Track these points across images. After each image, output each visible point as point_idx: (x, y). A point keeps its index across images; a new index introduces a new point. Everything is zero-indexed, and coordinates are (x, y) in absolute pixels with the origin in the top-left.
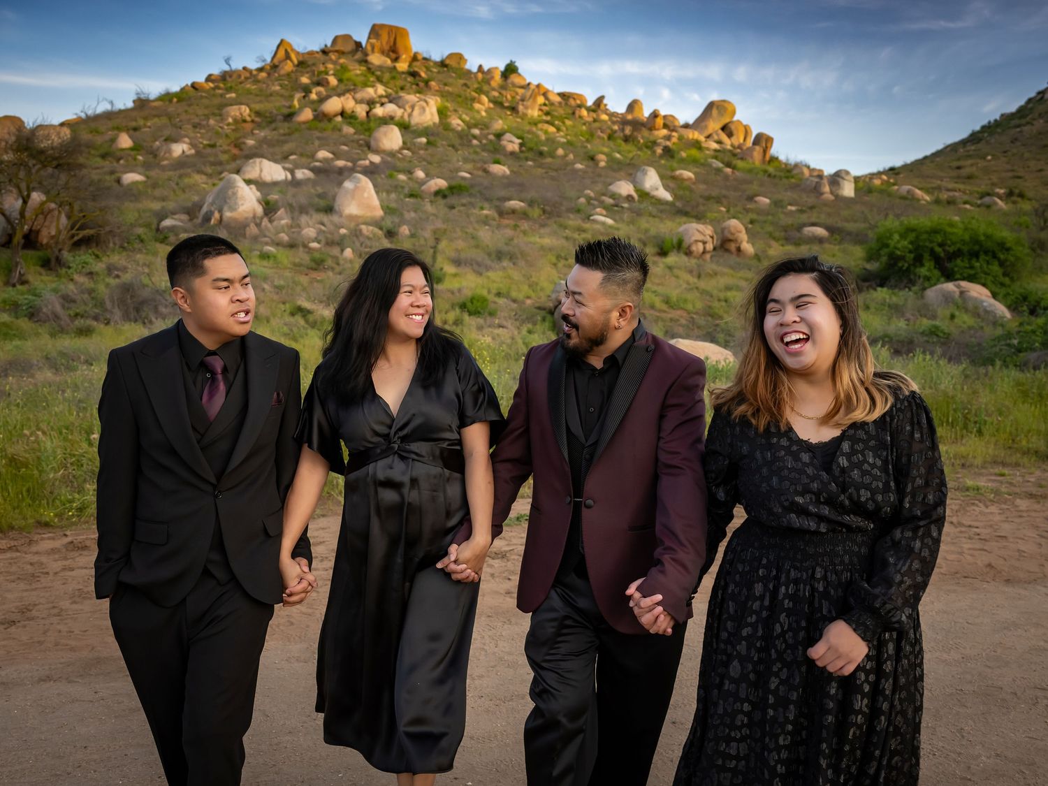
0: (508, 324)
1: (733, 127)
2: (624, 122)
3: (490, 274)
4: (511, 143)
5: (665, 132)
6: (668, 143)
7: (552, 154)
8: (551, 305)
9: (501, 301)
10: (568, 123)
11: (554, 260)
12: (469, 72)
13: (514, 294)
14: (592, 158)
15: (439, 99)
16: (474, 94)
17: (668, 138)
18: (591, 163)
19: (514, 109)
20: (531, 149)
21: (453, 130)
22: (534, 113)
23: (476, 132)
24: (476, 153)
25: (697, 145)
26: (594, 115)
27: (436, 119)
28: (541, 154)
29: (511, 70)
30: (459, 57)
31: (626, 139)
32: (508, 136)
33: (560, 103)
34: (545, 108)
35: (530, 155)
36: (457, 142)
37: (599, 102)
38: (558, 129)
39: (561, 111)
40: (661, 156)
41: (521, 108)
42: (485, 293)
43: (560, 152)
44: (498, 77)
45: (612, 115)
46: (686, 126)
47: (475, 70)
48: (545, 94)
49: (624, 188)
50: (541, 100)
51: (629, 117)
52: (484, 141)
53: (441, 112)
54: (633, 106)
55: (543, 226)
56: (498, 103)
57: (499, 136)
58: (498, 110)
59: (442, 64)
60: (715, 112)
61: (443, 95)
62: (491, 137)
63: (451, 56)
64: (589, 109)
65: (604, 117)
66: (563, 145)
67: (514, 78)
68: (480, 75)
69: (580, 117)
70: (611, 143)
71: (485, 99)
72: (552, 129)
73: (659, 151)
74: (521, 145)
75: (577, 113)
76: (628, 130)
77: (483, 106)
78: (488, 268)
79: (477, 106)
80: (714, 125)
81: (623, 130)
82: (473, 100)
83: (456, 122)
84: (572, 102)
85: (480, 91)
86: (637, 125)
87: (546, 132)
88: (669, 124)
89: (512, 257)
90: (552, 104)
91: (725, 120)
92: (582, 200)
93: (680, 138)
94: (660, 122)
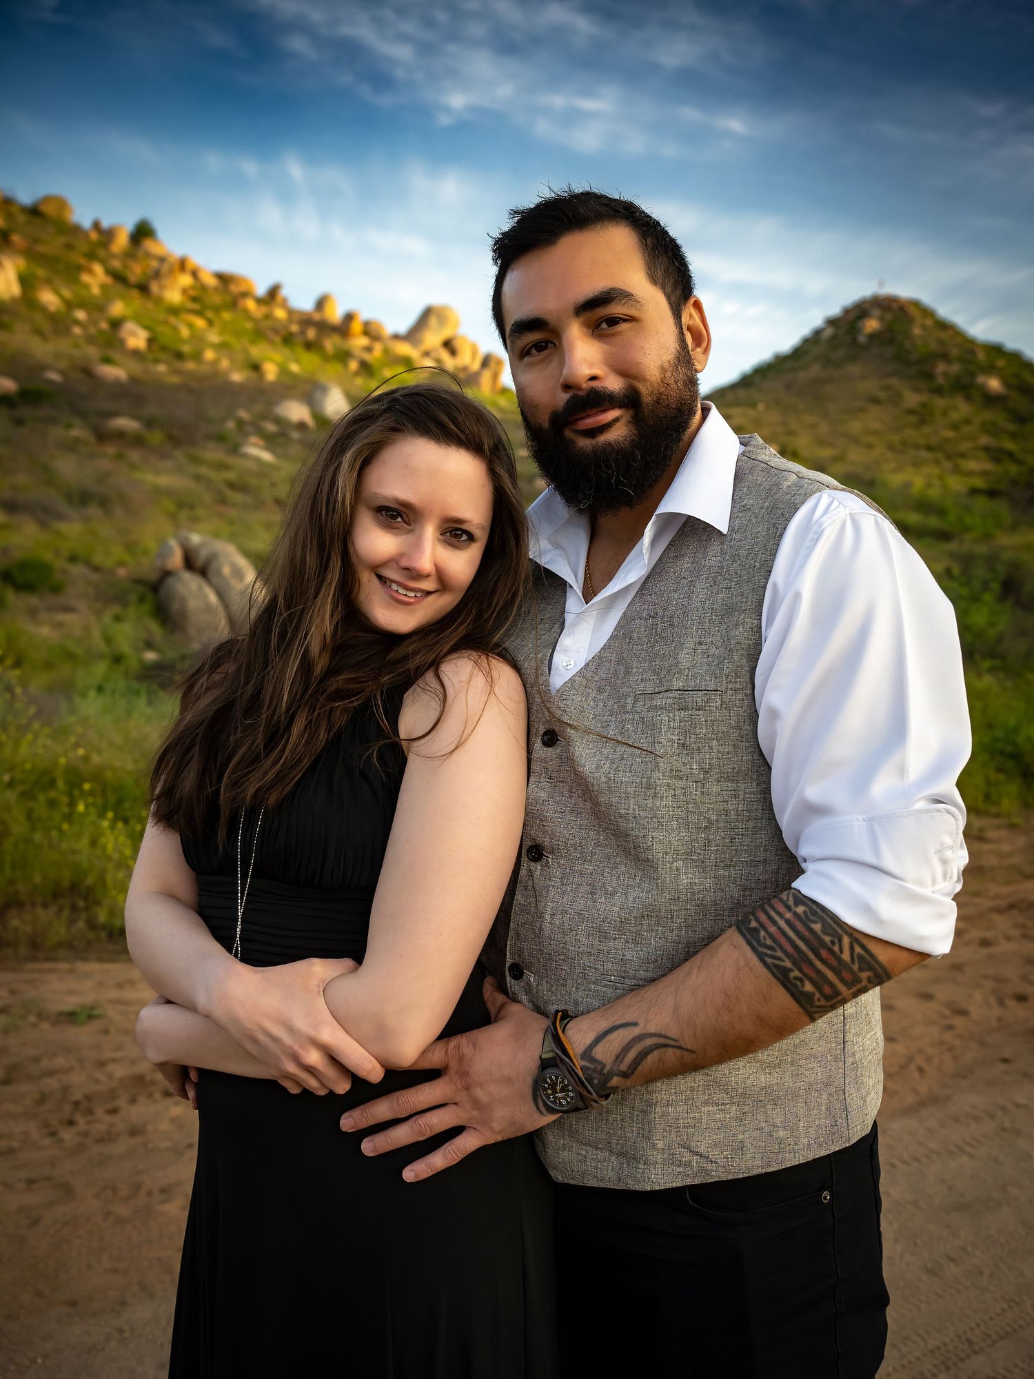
0: (82, 605)
1: (457, 344)
2: (306, 321)
3: (64, 527)
4: (137, 338)
5: (363, 341)
6: (367, 357)
7: (197, 356)
8: (154, 576)
9: (77, 570)
10: (227, 316)
11: (172, 507)
12: (76, 230)
13: (98, 559)
14: (256, 367)
15: (21, 262)
16: (82, 261)
17: (369, 349)
18: (253, 375)
19: (143, 288)
20: (164, 348)
21: (43, 309)
22: (174, 296)
23: (81, 315)
24: (76, 346)
25: (408, 363)
26: (264, 309)
27: (15, 290)
28: (179, 356)
29: (143, 232)
30: (61, 203)
31: (309, 346)
32: (130, 326)
33: (216, 289)
34: (192, 293)
35: (163, 356)
36: (46, 326)
37: (273, 292)
38: (210, 323)
39: (216, 299)
40: (357, 374)
41: (154, 287)
42: (48, 556)
43: (209, 355)
44: (122, 240)
45: (291, 312)
46: (396, 337)
47: (87, 223)
48: (195, 274)
49: (296, 411)
50: (185, 280)
51: (317, 317)
52: (92, 330)
53: (25, 281)
54: (321, 303)
55: (164, 456)
56: (118, 277)
57: (116, 324)
58: (119, 288)
59: (34, 212)
60: (433, 321)
61: (30, 254)
62: (104, 325)
63: (47, 199)
64: (260, 301)
65: (280, 314)
66: (217, 347)
67: (149, 245)
68: (94, 236)
69: (246, 311)
70: (286, 351)
71: (98, 269)
72: (200, 323)
73: (353, 365)
74: (150, 341)
75: (241, 303)
76: (311, 334)
77: (96, 279)
78: (60, 517)
79: (86, 278)
80: (432, 339)
81: (303, 332)
82: (80, 269)
83: (48, 298)
84: (234, 288)
85: (92, 256)
86: (325, 328)
87: (191, 326)
88: (370, 330)
89: (104, 502)
90: (203, 288)
91: (446, 334)
92: (231, 425)
93: (386, 351)
94: (357, 327)
